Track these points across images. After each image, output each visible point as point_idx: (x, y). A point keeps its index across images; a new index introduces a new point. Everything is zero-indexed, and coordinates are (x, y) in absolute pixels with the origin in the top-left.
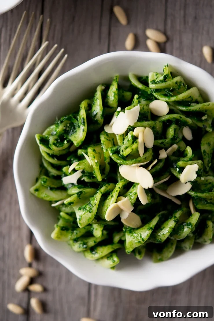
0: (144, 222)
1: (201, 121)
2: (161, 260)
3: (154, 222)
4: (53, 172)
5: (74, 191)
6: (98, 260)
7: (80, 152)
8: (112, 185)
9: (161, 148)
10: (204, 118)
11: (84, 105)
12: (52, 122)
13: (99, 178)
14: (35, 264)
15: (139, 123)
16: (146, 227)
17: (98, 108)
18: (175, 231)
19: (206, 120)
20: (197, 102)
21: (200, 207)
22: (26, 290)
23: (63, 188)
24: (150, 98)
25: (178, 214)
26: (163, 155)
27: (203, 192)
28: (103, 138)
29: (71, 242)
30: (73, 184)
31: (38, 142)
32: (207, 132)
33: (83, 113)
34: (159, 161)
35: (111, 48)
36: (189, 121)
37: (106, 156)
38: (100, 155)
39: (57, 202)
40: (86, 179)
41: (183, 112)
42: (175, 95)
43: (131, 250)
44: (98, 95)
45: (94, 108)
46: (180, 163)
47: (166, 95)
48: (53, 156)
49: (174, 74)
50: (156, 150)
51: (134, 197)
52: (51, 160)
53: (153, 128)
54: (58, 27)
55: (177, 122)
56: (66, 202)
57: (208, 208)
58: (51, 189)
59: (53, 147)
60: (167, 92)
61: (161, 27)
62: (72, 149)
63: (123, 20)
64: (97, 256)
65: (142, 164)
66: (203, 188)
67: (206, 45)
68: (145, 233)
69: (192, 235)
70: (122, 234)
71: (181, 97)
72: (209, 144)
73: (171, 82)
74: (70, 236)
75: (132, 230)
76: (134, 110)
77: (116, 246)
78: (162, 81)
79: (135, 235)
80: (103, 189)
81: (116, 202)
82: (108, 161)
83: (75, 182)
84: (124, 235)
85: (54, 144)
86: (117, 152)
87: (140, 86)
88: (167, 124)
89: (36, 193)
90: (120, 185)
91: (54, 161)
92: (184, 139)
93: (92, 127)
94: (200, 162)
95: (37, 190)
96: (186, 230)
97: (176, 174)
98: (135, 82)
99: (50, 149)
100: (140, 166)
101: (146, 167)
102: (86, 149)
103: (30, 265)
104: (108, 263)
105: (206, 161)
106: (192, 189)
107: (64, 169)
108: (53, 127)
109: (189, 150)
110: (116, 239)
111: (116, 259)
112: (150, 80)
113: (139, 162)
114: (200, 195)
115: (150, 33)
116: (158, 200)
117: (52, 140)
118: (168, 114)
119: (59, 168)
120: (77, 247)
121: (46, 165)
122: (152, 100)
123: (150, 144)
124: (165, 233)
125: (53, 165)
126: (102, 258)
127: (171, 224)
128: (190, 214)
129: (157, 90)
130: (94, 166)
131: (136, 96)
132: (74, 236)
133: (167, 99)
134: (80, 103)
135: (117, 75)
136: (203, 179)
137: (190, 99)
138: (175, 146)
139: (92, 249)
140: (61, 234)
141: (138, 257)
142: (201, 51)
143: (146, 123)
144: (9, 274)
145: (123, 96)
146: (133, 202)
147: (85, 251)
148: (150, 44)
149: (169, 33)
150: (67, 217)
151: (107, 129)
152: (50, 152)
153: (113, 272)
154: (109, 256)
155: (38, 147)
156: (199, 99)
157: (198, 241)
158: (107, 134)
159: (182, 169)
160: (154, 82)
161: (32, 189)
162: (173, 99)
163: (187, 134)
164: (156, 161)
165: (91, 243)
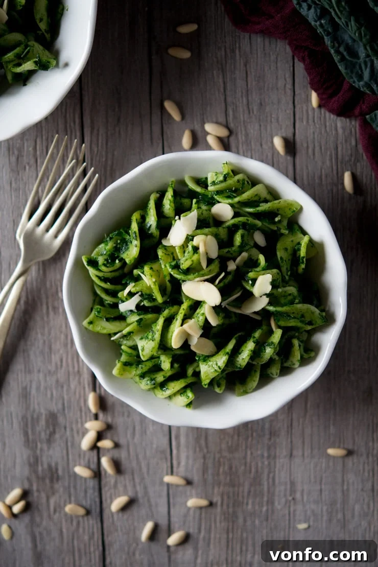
0: (219, 347)
1: (274, 223)
2: (246, 392)
3: (230, 346)
4: (108, 300)
5: (134, 318)
6: (170, 397)
7: (136, 272)
8: (176, 307)
9: (229, 259)
10: (277, 219)
11: (135, 217)
12: (100, 241)
13: (160, 299)
14: (101, 416)
15: (199, 231)
16: (221, 353)
17: (152, 220)
18: (256, 354)
19: (280, 221)
20: (266, 201)
21: (282, 323)
22: (94, 447)
23: (122, 318)
24: (212, 202)
25: (257, 334)
26: (232, 266)
27: (282, 306)
28: (160, 253)
29: (137, 379)
30: (131, 311)
31: (85, 264)
32: (282, 235)
33: (135, 227)
34: (227, 274)
35: (166, 149)
36: (259, 223)
37: (165, 273)
38: (158, 273)
39: (115, 334)
40: (146, 303)
41: (250, 214)
42: (238, 195)
43: (208, 381)
44: (152, 205)
45: (147, 220)
46: (251, 275)
47: (228, 197)
48: (105, 280)
49: (235, 172)
50: (223, 261)
51: (201, 319)
52: (103, 284)
53: (216, 236)
54: (102, 131)
55: (244, 225)
56: (125, 332)
57: (292, 323)
58: (108, 320)
59: (103, 268)
60: (229, 193)
61: (222, 119)
62: (126, 270)
63: (176, 115)
64: (168, 392)
65: (206, 277)
66: (283, 301)
67: (277, 135)
68: (221, 360)
69: (277, 358)
70: (195, 365)
71: (245, 196)
72: (286, 249)
73: (231, 181)
74: (135, 372)
75: (206, 358)
76: (192, 216)
77: (190, 380)
78: (221, 182)
79: (210, 363)
80: (166, 313)
81: (182, 325)
82: (168, 278)
83: (133, 308)
84: (198, 366)
85: (104, 265)
86: (177, 267)
87: (198, 189)
88: (233, 230)
89: (91, 327)
90: (185, 306)
91: (107, 286)
92: (256, 246)
93: (147, 242)
94: (275, 271)
95: (91, 323)
96: (269, 352)
97: (248, 288)
98: (192, 186)
99: (100, 271)
100: (205, 281)
101: (211, 281)
102: (142, 268)
103: (96, 417)
104: (182, 400)
105: (284, 269)
106: (270, 303)
107: (120, 295)
108: (102, 245)
109: (262, 259)
110: (190, 371)
111: (190, 394)
112: (210, 181)
113: (203, 275)
114: (279, 309)
115: (209, 127)
116: (234, 319)
117: (101, 260)
118: (233, 217)
119: (114, 294)
120: (145, 384)
121: (98, 292)
122: (213, 204)
123: (214, 254)
124: (244, 357)
125: (106, 291)
126: (175, 394)
127: (250, 346)
128: (271, 332)
129: (218, 192)
130: (152, 286)
131: (194, 201)
132: (139, 371)
133: (230, 201)
134: (131, 215)
135: (173, 179)
136: (280, 290)
137: (256, 198)
138: (245, 255)
139: (163, 385)
140: (124, 370)
141: (217, 390)
142: (272, 142)
143: (206, 230)
144: (72, 430)
145: (181, 204)
146: (201, 323)
147: (155, 388)
148: (211, 140)
149: (232, 125)
150: (129, 351)
151: (164, 242)
152: (101, 274)
153: (189, 411)
154: (182, 391)
155: (87, 271)
156: (269, 197)
157: (286, 365)
158: (165, 247)
159: (254, 281)
160: (214, 183)
161: (85, 323)
162: (236, 200)
163: (259, 239)
164: (223, 274)
165: (160, 378)
